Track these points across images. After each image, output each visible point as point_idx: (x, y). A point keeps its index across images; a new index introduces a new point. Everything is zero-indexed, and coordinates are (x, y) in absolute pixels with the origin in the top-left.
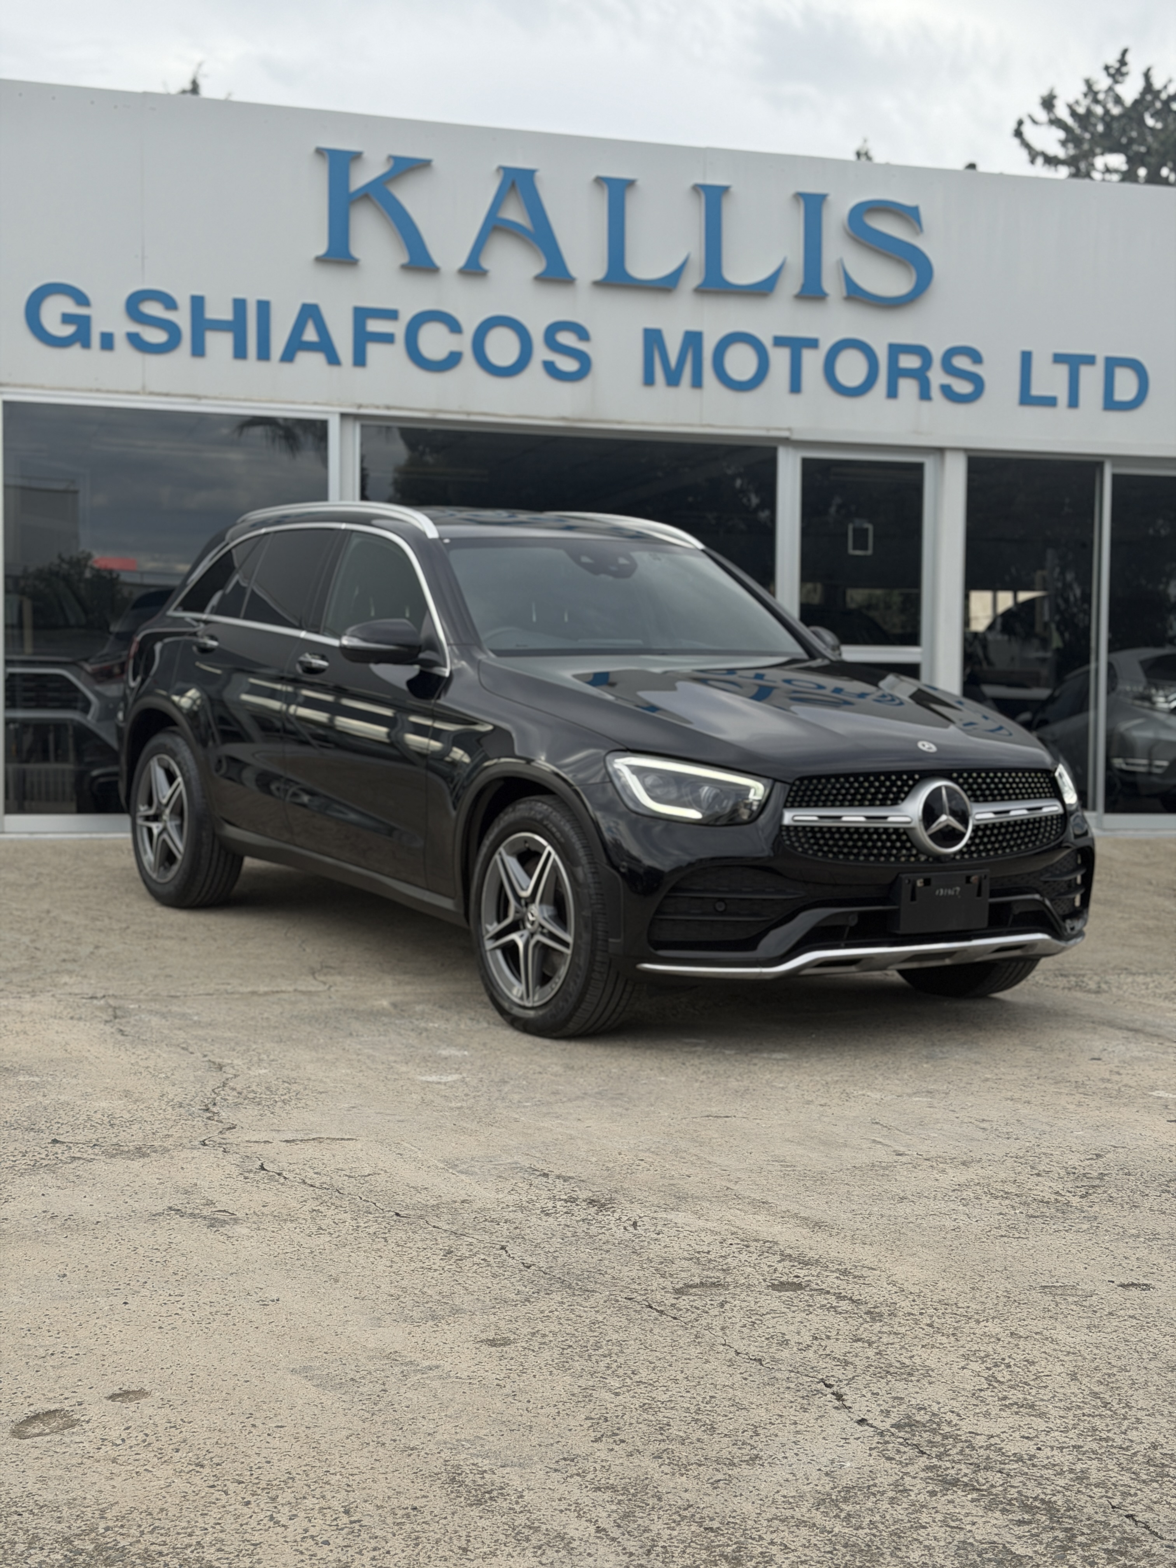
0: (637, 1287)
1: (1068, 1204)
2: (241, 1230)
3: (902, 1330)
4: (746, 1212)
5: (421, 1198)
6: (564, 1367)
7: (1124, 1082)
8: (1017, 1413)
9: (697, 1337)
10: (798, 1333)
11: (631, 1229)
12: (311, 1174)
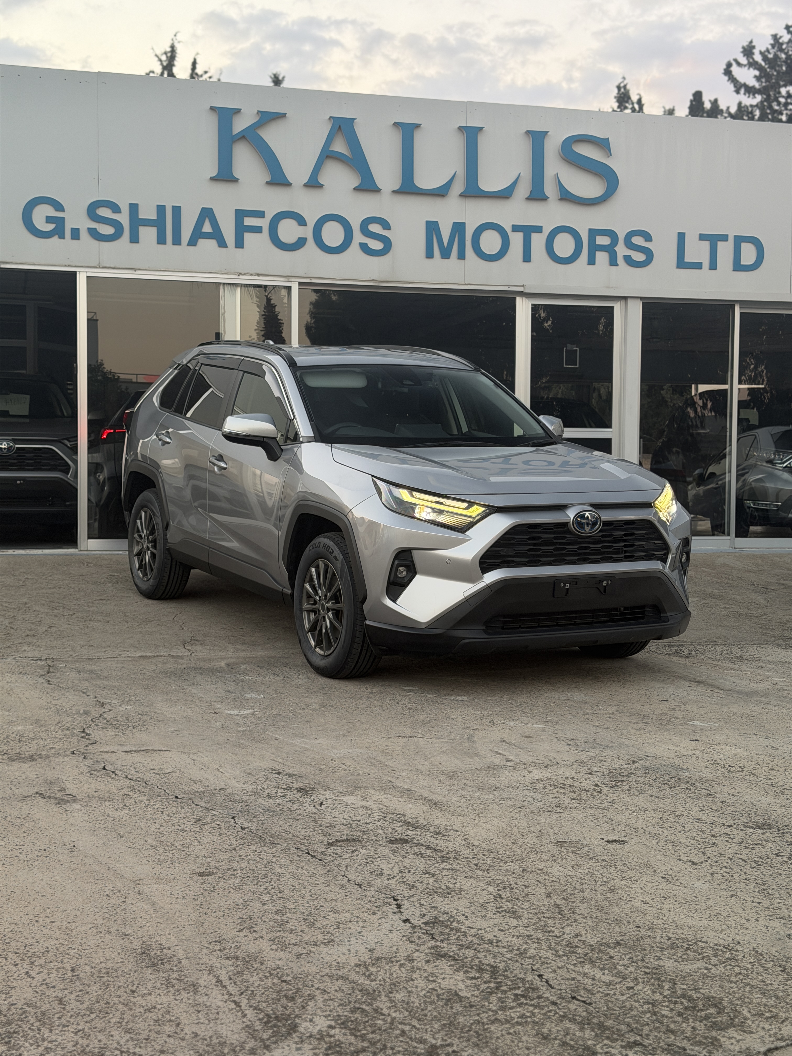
0: (305, 841)
1: (600, 792)
2: (76, 806)
3: (458, 867)
4: (394, 796)
5: (195, 787)
6: (238, 889)
7: (676, 715)
8: (503, 916)
9: (328, 871)
10: (392, 869)
11: (318, 807)
12: (133, 772)
